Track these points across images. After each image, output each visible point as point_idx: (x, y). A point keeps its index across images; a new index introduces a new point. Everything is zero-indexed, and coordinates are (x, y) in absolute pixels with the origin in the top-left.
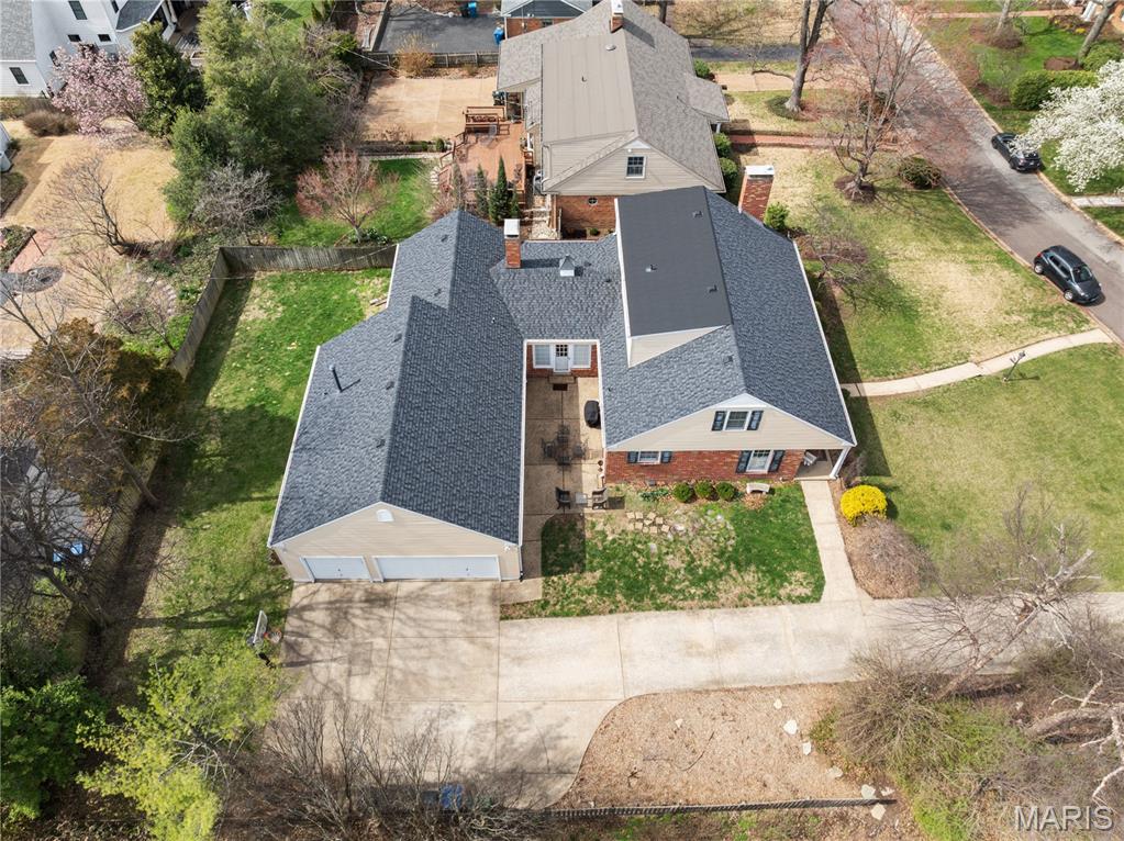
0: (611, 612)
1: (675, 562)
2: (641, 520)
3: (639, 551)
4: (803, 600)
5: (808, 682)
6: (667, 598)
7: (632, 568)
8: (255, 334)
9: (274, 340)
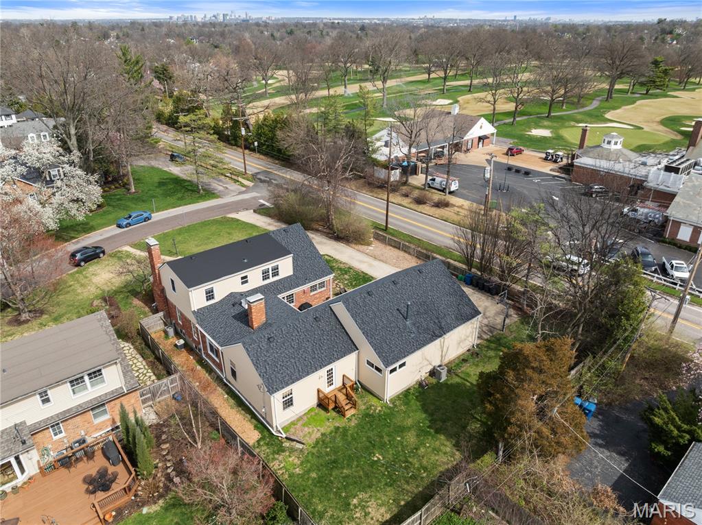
1: (347, 277)
5: (354, 249)
8: (390, 492)
9: (384, 475)
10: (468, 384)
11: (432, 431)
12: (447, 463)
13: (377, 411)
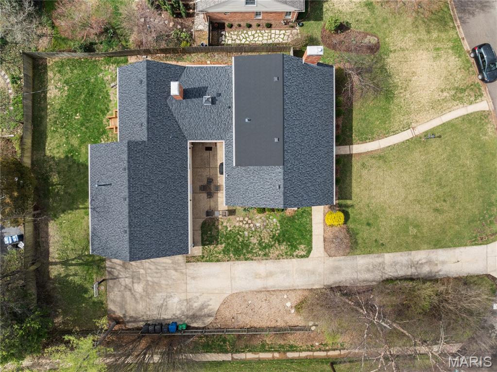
0: (228, 261)
1: (254, 240)
2: (242, 221)
3: (240, 235)
4: (302, 257)
5: (297, 288)
6: (250, 256)
7: (237, 243)
8: (57, 107)
9: (67, 111)
10: (81, 206)
11: (69, 155)
12: (49, 144)
13: (102, 140)
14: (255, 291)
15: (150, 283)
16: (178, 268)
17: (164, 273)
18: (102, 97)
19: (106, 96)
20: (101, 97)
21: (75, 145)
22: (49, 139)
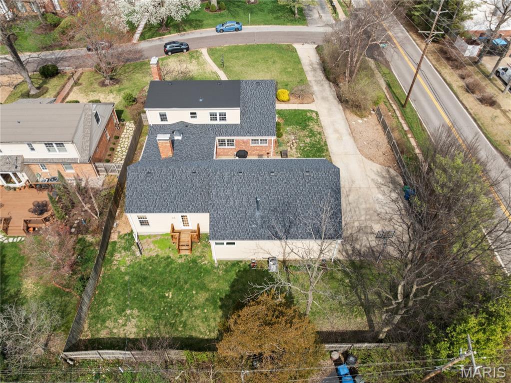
0: (330, 157)
1: (308, 140)
2: (291, 148)
3: (304, 149)
4: (317, 115)
6: (322, 143)
7: (312, 150)
8: (151, 322)
9: (160, 308)
11: (220, 303)
12: (202, 333)
13: (203, 263)
14: (354, 140)
15: (368, 217)
16: (345, 193)
17: (355, 205)
18: (151, 266)
19: (151, 260)
20: (150, 268)
21: (207, 297)
22: (194, 334)
